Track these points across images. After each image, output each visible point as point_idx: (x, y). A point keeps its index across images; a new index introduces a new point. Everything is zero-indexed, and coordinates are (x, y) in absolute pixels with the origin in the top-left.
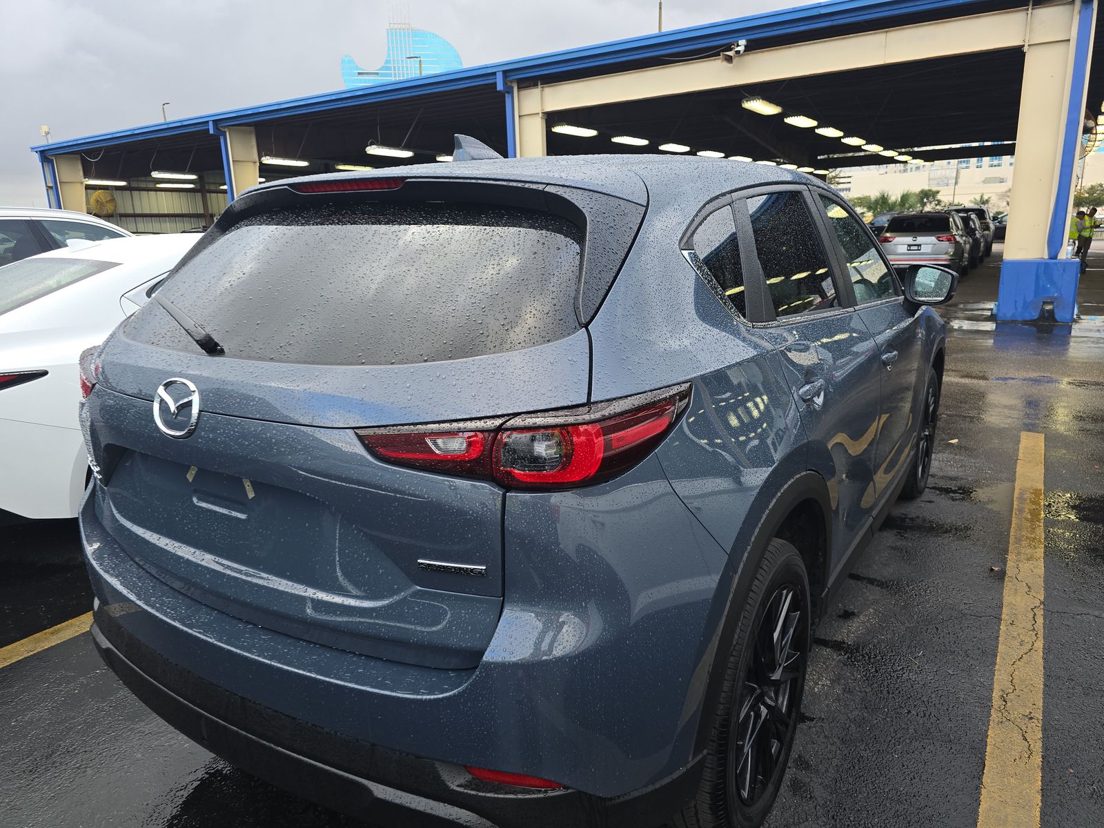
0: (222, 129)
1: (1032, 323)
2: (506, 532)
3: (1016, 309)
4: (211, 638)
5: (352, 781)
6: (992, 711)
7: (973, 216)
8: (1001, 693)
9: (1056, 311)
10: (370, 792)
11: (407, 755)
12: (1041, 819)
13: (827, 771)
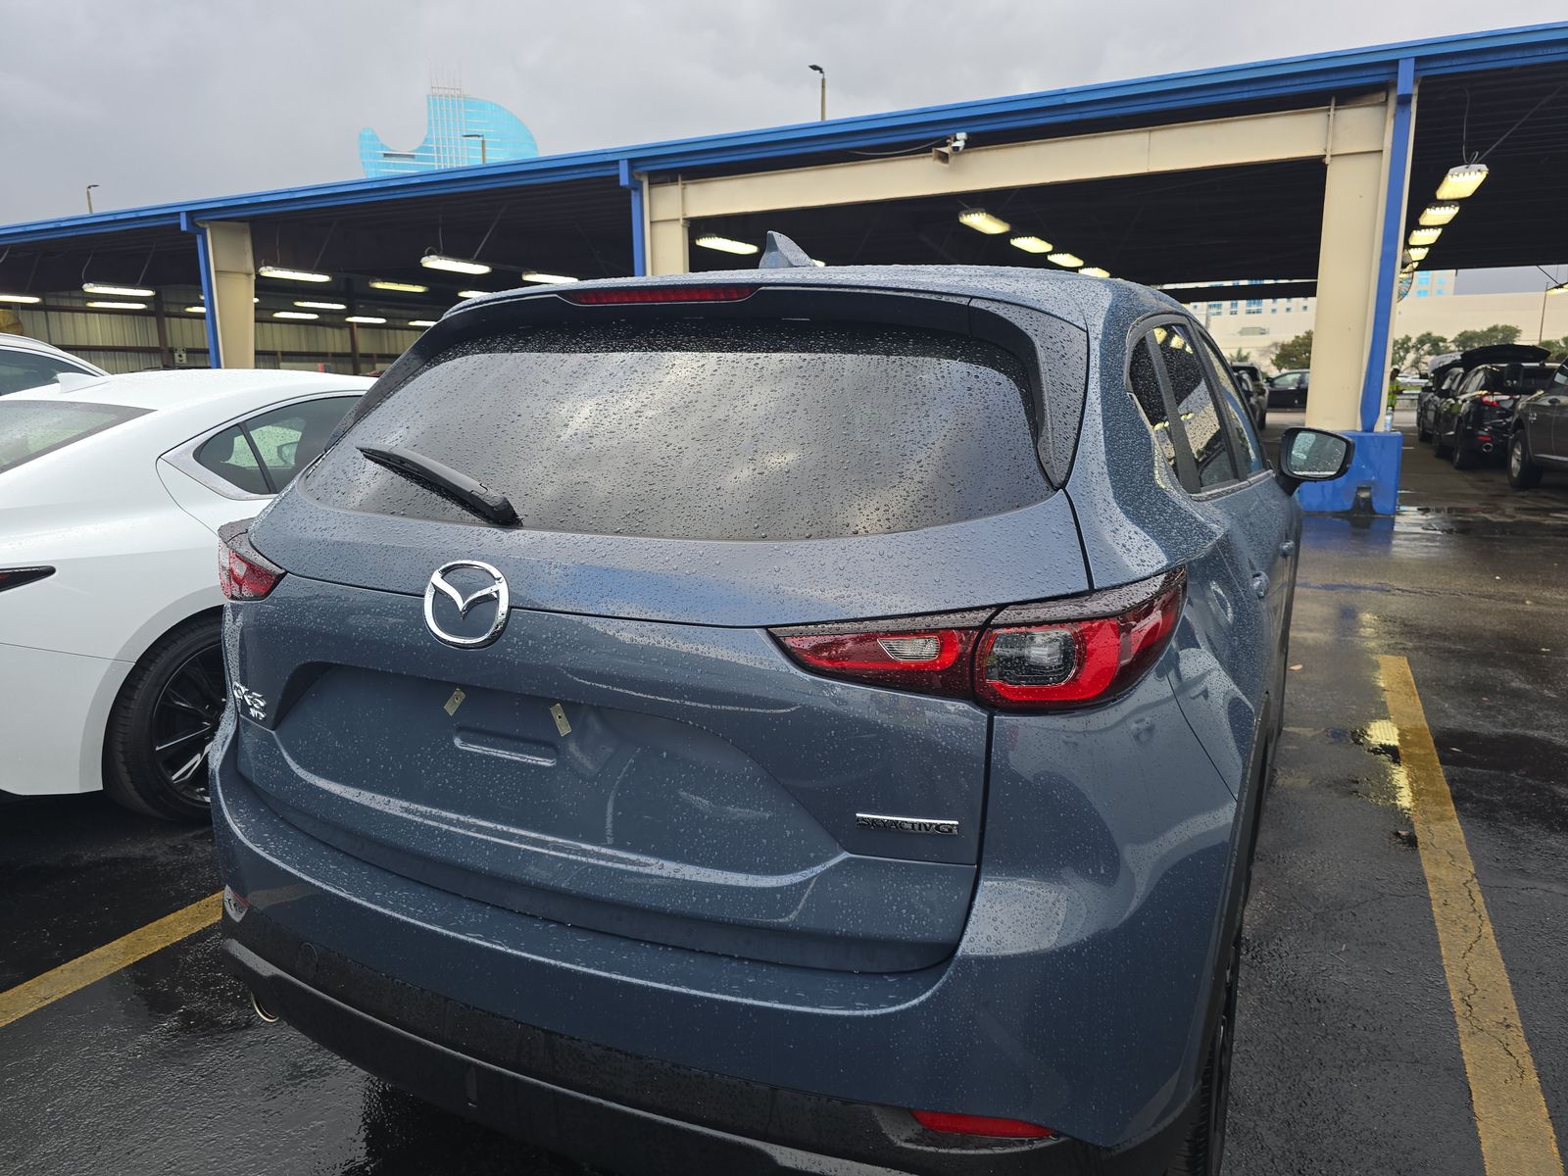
0: (201, 225)
1: (1344, 515)
2: (992, 771)
3: (1324, 496)
4: (500, 945)
5: (739, 1146)
6: (1457, 1019)
7: (1245, 376)
8: (1460, 996)
9: (1374, 500)
10: (769, 1159)
11: (829, 1100)
12: (1561, 1155)
13: (1272, 1110)
